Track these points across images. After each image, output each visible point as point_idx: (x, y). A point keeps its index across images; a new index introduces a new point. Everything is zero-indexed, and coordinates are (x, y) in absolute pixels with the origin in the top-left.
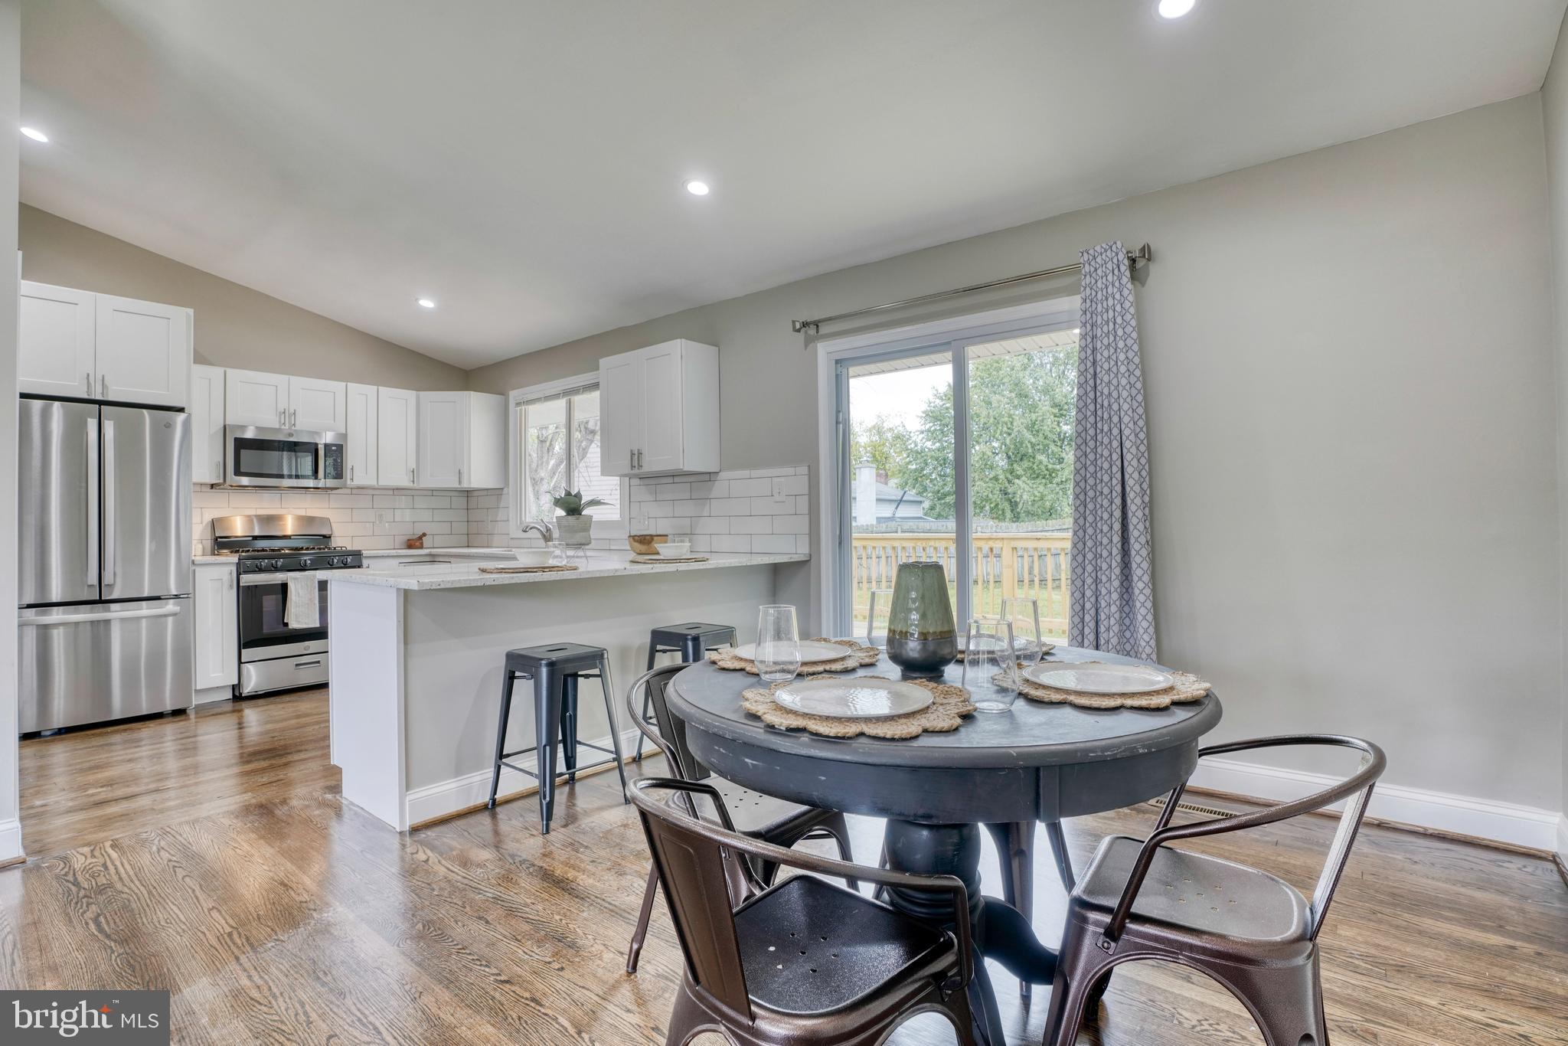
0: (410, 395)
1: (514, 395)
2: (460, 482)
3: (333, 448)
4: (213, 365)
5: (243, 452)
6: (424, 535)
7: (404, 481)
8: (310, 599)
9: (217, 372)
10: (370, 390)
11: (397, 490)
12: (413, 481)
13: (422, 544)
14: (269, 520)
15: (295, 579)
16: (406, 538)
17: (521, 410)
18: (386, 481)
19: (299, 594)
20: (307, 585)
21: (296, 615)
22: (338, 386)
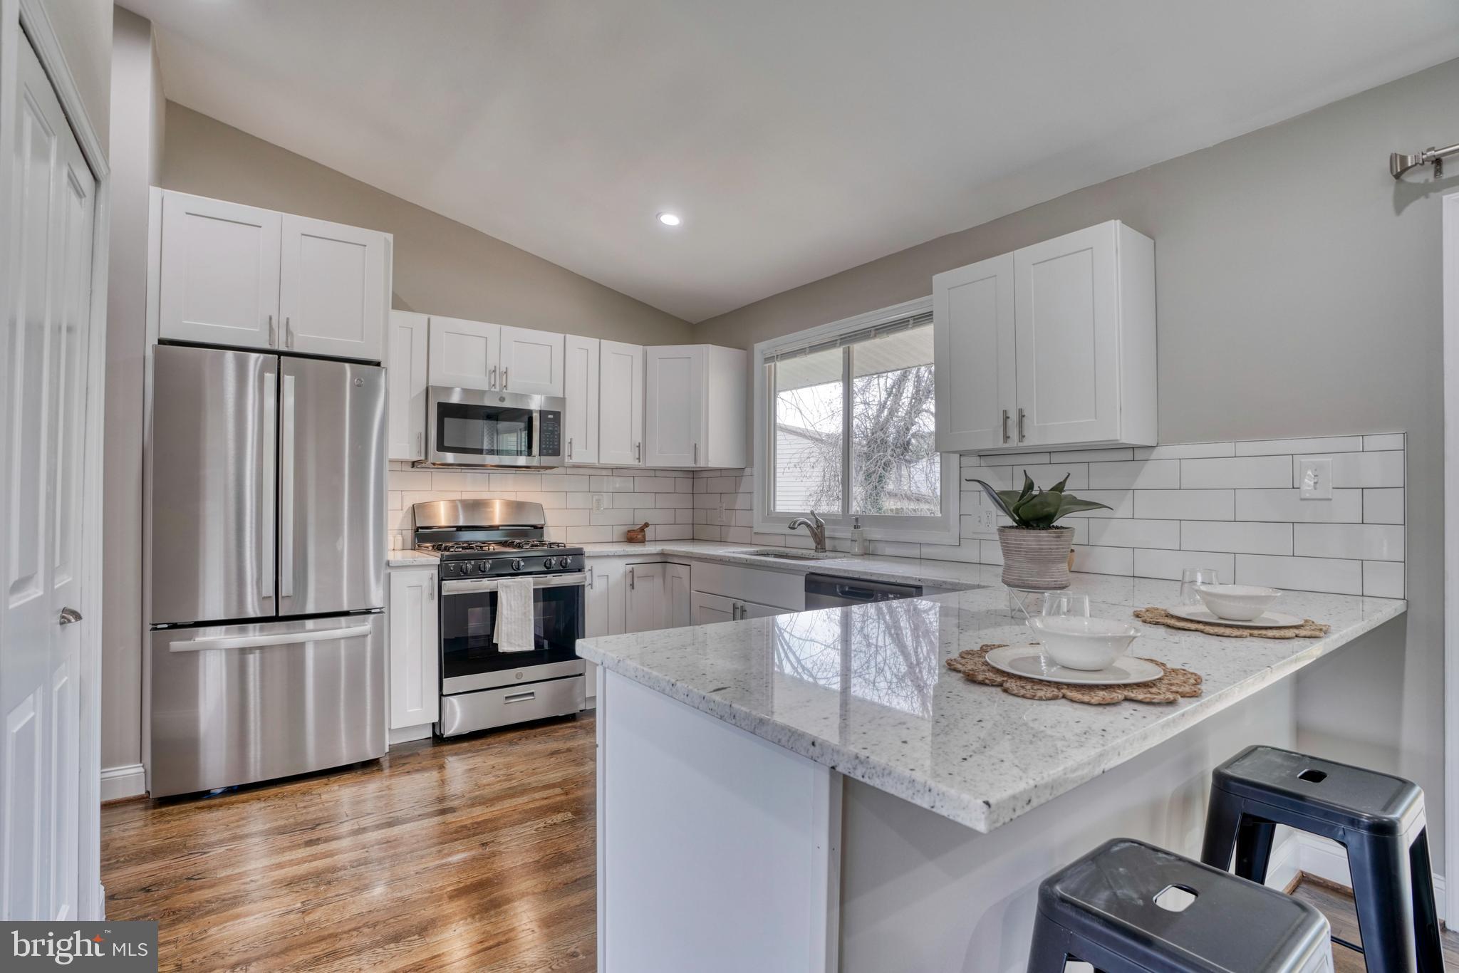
0: (637, 350)
1: (760, 348)
2: (695, 461)
3: (550, 416)
4: (413, 311)
5: (447, 420)
6: (646, 525)
7: (628, 459)
8: (525, 613)
9: (419, 319)
10: (592, 343)
11: (616, 470)
12: (639, 459)
13: (644, 536)
14: (475, 506)
15: (507, 587)
16: (626, 529)
17: (770, 367)
18: (609, 458)
19: (511, 606)
20: (521, 596)
21: (507, 635)
22: (555, 338)
